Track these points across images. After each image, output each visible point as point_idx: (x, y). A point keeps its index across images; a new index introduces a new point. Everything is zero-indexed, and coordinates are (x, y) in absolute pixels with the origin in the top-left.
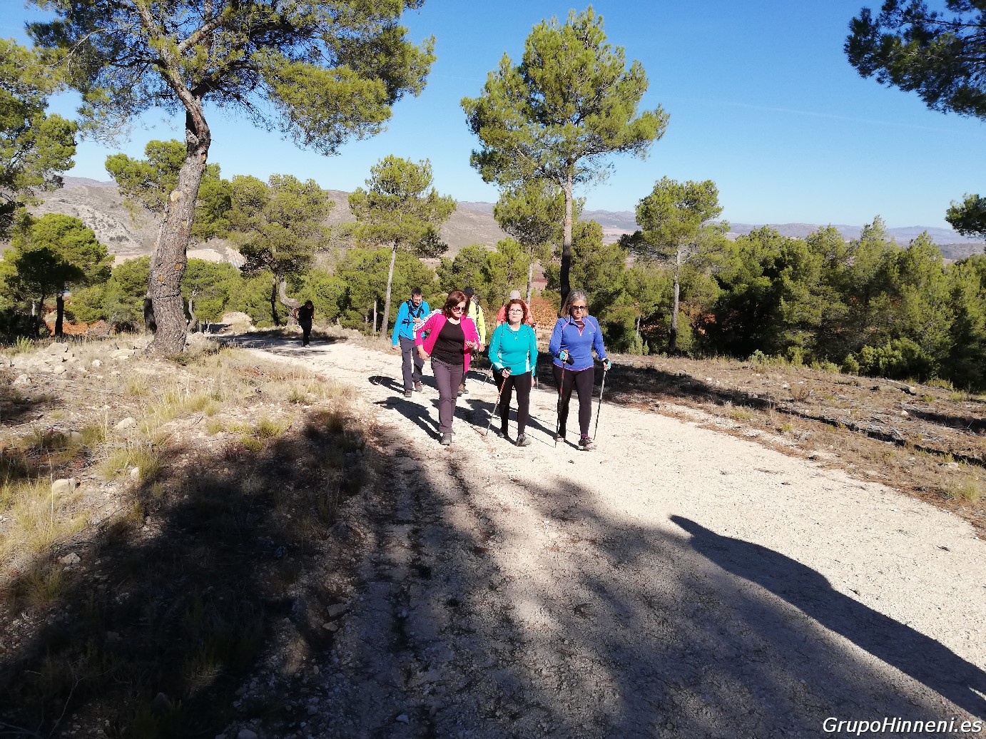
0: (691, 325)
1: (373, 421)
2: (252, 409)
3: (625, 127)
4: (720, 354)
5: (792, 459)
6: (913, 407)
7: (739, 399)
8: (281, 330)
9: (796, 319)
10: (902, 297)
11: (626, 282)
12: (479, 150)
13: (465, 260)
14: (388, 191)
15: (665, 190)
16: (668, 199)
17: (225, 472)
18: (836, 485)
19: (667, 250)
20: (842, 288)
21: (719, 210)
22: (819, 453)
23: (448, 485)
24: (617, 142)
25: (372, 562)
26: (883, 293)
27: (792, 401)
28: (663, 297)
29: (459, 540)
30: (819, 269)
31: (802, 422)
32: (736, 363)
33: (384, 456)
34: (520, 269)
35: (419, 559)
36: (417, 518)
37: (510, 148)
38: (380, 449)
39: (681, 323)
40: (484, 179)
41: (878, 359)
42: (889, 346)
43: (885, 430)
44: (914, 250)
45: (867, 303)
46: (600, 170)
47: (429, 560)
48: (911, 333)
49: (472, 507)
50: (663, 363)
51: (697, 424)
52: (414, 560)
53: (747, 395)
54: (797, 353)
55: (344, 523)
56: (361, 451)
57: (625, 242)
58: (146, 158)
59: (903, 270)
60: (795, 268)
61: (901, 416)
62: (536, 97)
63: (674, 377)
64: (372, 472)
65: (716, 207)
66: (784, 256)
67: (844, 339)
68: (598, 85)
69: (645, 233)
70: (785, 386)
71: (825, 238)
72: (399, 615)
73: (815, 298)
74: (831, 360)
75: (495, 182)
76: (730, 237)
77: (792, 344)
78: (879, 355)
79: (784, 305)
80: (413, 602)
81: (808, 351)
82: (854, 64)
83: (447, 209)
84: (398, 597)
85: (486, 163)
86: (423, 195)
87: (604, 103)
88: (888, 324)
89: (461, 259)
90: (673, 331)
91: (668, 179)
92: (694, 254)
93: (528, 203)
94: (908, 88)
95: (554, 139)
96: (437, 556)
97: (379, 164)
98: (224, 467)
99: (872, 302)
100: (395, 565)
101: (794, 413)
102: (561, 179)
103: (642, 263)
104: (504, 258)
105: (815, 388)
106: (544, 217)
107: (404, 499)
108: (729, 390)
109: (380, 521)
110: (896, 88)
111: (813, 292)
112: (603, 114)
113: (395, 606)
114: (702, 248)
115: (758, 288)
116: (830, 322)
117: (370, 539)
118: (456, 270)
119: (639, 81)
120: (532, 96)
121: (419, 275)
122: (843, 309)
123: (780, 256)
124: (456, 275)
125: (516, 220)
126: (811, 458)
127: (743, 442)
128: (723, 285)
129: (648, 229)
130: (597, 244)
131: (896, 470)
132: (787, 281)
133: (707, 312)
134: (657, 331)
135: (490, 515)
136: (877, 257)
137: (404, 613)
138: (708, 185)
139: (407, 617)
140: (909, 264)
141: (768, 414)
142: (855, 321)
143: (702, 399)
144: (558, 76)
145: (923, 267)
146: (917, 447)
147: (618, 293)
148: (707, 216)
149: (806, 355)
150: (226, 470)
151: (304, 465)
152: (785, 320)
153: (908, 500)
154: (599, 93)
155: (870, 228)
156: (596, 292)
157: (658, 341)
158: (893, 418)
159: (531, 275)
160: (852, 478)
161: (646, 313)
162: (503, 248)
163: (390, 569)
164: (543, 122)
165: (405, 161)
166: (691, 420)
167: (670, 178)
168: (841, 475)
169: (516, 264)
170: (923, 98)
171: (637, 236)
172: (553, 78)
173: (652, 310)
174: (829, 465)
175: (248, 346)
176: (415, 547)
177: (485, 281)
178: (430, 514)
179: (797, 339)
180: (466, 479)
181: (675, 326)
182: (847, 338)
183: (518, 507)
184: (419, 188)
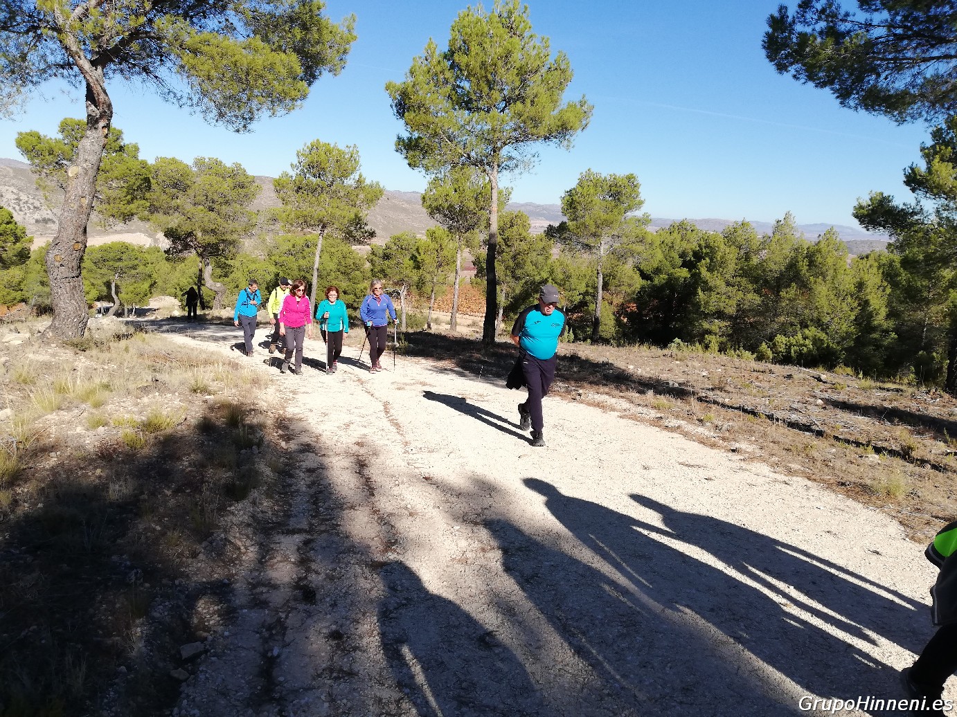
0: (614, 314)
1: (281, 412)
2: (145, 400)
3: (550, 117)
4: (642, 343)
5: (714, 451)
6: (826, 395)
7: (659, 387)
8: (205, 314)
9: (712, 308)
10: (810, 289)
11: (552, 272)
12: (405, 135)
13: (395, 248)
14: (314, 176)
15: (589, 182)
16: (592, 191)
17: (97, 473)
18: (761, 480)
19: (591, 241)
20: (755, 280)
21: (641, 203)
22: (743, 445)
23: (352, 486)
24: (542, 130)
25: (249, 583)
26: (793, 284)
27: (713, 389)
28: (587, 286)
29: (355, 553)
30: (734, 261)
31: (723, 411)
32: (656, 351)
33: (286, 453)
34: (450, 257)
35: (306, 578)
36: (311, 525)
37: (436, 134)
38: (283, 444)
39: (605, 311)
40: (410, 165)
41: (790, 347)
42: (800, 336)
43: (803, 420)
44: (822, 245)
45: (777, 295)
46: (525, 159)
47: (315, 579)
48: (819, 323)
49: (375, 512)
50: (587, 351)
51: (618, 414)
52: (300, 579)
53: (668, 383)
54: (713, 341)
55: (223, 535)
56: (259, 448)
57: (550, 232)
58: (60, 136)
59: (812, 264)
60: (711, 260)
61: (817, 405)
62: (462, 85)
63: (597, 365)
64: (267, 471)
65: (638, 199)
66: (701, 249)
67: (757, 329)
68: (524, 74)
69: (570, 224)
70: (704, 374)
71: (740, 232)
72: (269, 654)
73: (730, 288)
74: (745, 349)
75: (421, 169)
76: (651, 229)
77: (709, 332)
78: (791, 345)
79: (701, 295)
80: (290, 636)
81: (724, 339)
82: (771, 61)
83: (374, 195)
84: (272, 629)
85: (411, 148)
86: (350, 182)
87: (529, 92)
88: (797, 314)
89: (392, 245)
90: (597, 319)
91: (592, 171)
92: (617, 245)
93: (456, 191)
94: (822, 85)
95: (479, 127)
96: (327, 574)
97: (305, 148)
98: (96, 468)
99: (783, 294)
100: (275, 587)
101: (715, 402)
102: (487, 167)
103: (567, 253)
104: (433, 246)
105: (732, 376)
106: (472, 205)
107: (300, 503)
108: (650, 378)
109: (266, 530)
110: (811, 84)
111: (728, 284)
112: (528, 102)
113: (266, 641)
114: (624, 240)
115: (677, 279)
116: (744, 311)
117: (250, 554)
118: (386, 257)
119: (563, 71)
120: (458, 83)
121: (350, 262)
122: (757, 300)
123: (698, 248)
124: (386, 262)
125: (443, 208)
126: (733, 451)
127: (665, 433)
128: (644, 276)
129: (573, 220)
130: (524, 234)
131: (819, 464)
132: (704, 272)
133: (629, 302)
134: (582, 319)
135: (393, 521)
136: (787, 251)
137: (276, 652)
138: (630, 178)
139: (279, 656)
140: (817, 258)
141: (689, 403)
142: (767, 310)
143: (624, 388)
144: (483, 63)
145: (830, 261)
146: (836, 438)
147: (545, 282)
148: (630, 208)
149: (722, 343)
150: (98, 471)
151: (190, 465)
152: (702, 309)
153: (833, 496)
154: (523, 81)
155: (781, 223)
156: (523, 281)
157: (582, 328)
158: (809, 407)
159: (458, 263)
160: (775, 472)
161: (572, 301)
162: (432, 235)
163: (268, 592)
164: (469, 109)
165: (332, 146)
166: (613, 410)
167: (594, 170)
168: (765, 469)
169: (445, 253)
170: (836, 95)
171: (563, 227)
172: (478, 64)
173: (577, 299)
174: (752, 458)
175: (168, 331)
176: (303, 562)
177: (414, 268)
178: (328, 520)
179: (714, 328)
180: (374, 478)
181: (598, 314)
182: (759, 327)
183: (426, 511)
184: (345, 174)
